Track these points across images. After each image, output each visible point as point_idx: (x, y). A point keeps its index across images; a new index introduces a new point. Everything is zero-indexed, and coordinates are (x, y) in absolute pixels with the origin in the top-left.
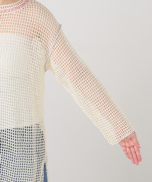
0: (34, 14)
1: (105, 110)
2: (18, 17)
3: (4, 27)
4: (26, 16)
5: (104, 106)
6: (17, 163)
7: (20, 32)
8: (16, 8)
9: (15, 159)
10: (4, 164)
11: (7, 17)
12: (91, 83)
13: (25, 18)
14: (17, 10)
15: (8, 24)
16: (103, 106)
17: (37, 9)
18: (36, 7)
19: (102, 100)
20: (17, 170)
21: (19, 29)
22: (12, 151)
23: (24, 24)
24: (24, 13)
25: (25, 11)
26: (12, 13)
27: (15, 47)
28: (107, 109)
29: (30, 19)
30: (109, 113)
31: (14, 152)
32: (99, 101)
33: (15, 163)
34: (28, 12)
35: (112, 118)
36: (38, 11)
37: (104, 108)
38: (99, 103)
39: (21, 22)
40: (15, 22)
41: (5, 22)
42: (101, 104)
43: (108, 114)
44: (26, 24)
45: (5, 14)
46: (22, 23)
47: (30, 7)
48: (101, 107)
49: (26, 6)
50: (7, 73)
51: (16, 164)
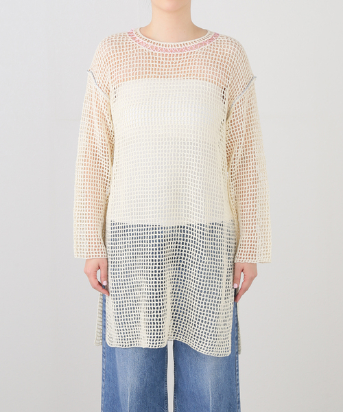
0: (225, 53)
1: (248, 216)
2: (204, 55)
3: (186, 70)
4: (214, 54)
5: (250, 210)
6: (204, 264)
7: (208, 75)
8: (201, 44)
9: (201, 257)
10: (188, 265)
11: (189, 56)
12: (250, 172)
13: (214, 57)
14: (203, 47)
15: (190, 65)
16: (249, 208)
17: (230, 46)
18: (230, 43)
19: (252, 201)
20: (203, 275)
21: (206, 70)
22: (198, 246)
23: (213, 64)
24: (212, 50)
25: (214, 48)
26: (196, 50)
27: (203, 96)
28: (251, 215)
29: (220, 58)
30: (251, 222)
31: (201, 248)
32: (248, 199)
33: (201, 264)
34: (217, 49)
35: (251, 230)
36: (231, 48)
37: (248, 212)
38: (246, 201)
39: (208, 61)
40: (200, 62)
41: (187, 63)
42: (249, 205)
43: (248, 222)
44: (216, 65)
45: (186, 53)
46: (210, 63)
47: (220, 43)
48: (246, 209)
49: (215, 41)
50: (194, 132)
51: (203, 266)
